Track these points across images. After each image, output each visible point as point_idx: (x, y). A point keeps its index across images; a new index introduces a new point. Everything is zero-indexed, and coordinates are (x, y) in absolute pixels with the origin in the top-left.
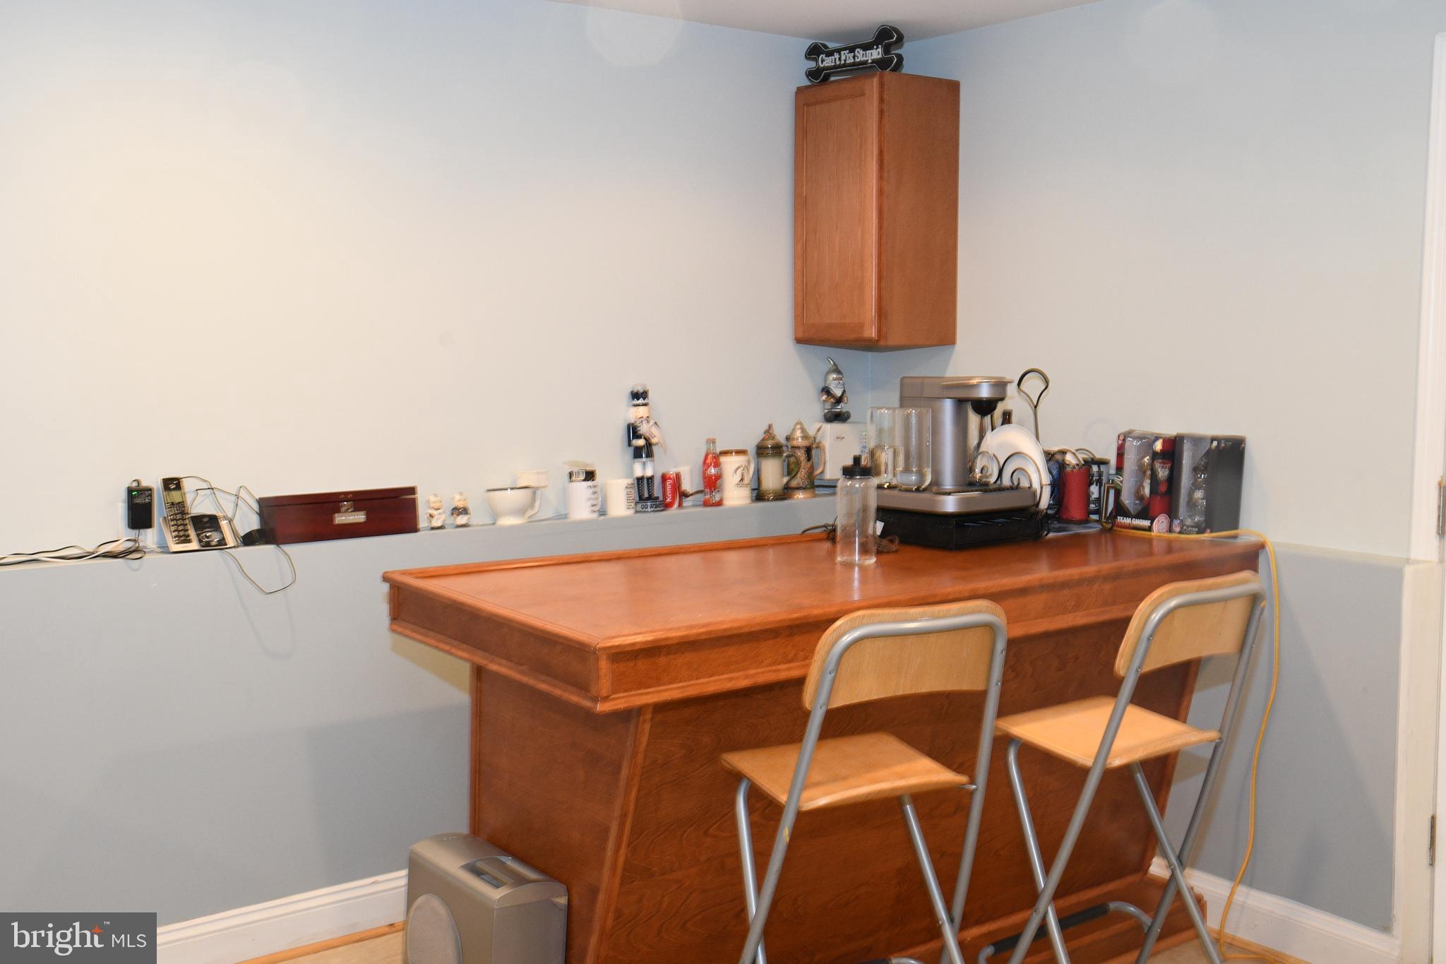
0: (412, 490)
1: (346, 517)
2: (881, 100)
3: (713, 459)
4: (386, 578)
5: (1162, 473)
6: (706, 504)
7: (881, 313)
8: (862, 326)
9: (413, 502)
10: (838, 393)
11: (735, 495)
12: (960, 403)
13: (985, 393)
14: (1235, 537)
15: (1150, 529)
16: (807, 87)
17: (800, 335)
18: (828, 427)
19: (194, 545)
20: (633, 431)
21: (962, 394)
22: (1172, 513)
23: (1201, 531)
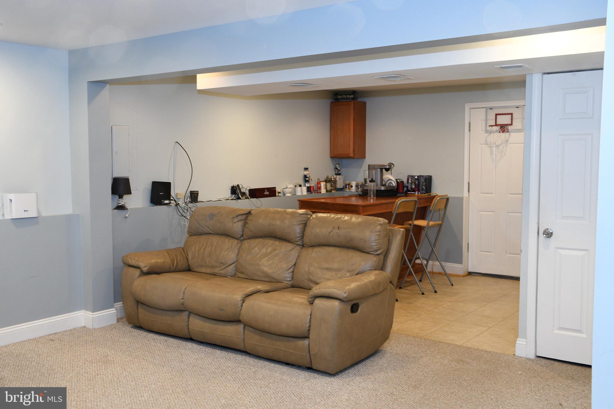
0: (275, 188)
1: (267, 193)
2: (354, 106)
3: (319, 183)
4: (298, 200)
5: (417, 183)
6: (318, 193)
7: (354, 151)
8: (349, 154)
9: (275, 190)
10: (339, 169)
11: (323, 191)
12: (381, 169)
13: (387, 167)
14: (430, 195)
15: (415, 194)
16: (334, 102)
17: (332, 156)
18: (338, 176)
19: (244, 198)
20: (305, 176)
21: (382, 167)
22: (419, 191)
23: (425, 194)
